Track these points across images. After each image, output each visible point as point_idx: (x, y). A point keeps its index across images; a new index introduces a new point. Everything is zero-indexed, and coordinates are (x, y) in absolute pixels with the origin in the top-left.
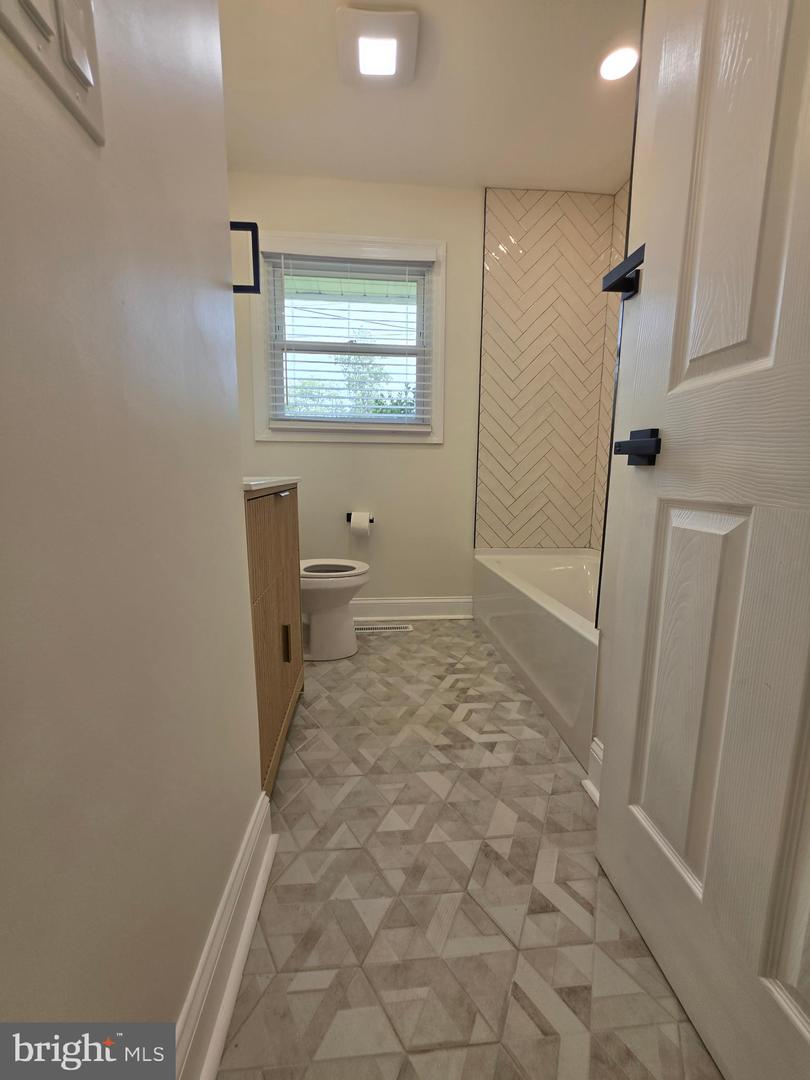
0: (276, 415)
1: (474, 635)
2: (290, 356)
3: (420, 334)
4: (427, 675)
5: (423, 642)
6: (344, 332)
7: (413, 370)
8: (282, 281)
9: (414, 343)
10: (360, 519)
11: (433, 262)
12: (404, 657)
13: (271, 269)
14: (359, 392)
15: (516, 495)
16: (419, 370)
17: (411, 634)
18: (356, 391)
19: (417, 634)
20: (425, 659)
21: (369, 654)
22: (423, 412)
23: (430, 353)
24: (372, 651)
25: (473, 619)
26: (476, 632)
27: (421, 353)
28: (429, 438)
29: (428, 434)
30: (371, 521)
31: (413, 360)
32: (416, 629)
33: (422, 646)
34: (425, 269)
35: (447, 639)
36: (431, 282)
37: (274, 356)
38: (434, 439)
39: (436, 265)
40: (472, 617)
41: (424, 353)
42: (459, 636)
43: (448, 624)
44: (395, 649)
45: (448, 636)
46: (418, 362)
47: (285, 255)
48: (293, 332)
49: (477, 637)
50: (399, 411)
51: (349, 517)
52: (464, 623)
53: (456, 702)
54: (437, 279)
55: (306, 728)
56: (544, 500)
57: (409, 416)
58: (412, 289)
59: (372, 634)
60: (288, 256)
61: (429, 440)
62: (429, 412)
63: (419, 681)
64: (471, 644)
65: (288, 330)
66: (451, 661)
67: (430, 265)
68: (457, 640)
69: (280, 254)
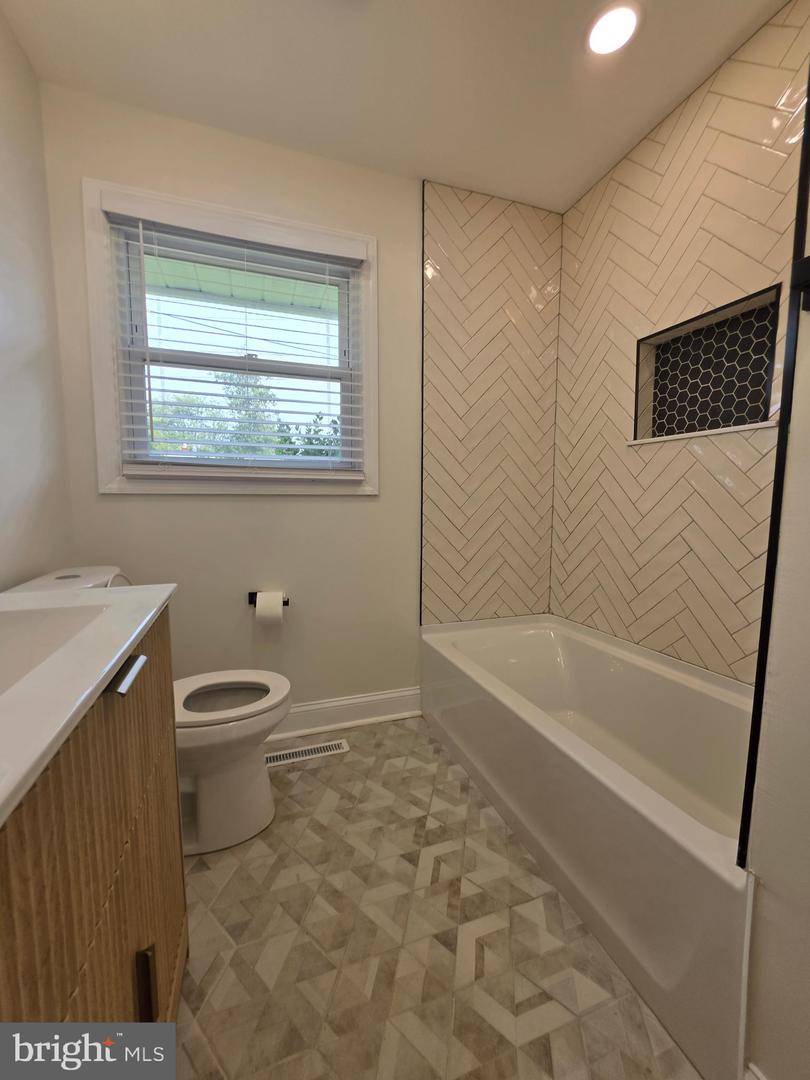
0: (135, 456)
1: (431, 747)
2: (155, 370)
3: (344, 353)
5: (368, 773)
6: (240, 342)
7: (337, 399)
8: (140, 261)
9: (335, 363)
10: (270, 602)
11: (362, 261)
13: (122, 241)
14: (243, 412)
15: (468, 555)
16: (344, 400)
17: (348, 759)
18: (239, 412)
19: (356, 757)
20: (378, 814)
21: (292, 818)
22: (351, 454)
23: (359, 378)
24: (297, 809)
25: (422, 716)
27: (347, 377)
28: (362, 488)
29: (359, 483)
30: (286, 603)
31: (336, 386)
32: (353, 747)
33: (369, 783)
34: (350, 269)
35: (398, 763)
36: (357, 287)
37: (129, 368)
38: (368, 490)
39: (365, 264)
40: (419, 713)
41: (351, 378)
42: (412, 753)
44: (330, 799)
45: (398, 755)
46: (344, 389)
47: (145, 222)
48: (158, 336)
49: (437, 751)
50: (320, 452)
51: (252, 598)
53: (452, 924)
54: (367, 284)
56: (500, 561)
57: (333, 459)
58: (330, 295)
60: (150, 225)
61: (361, 490)
62: (360, 454)
63: (382, 876)
64: (433, 768)
65: (152, 332)
66: (417, 812)
67: (356, 265)
68: (413, 763)
69: (139, 219)
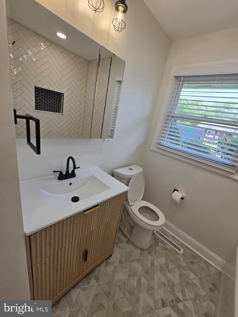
1: (211, 286)
4: (160, 294)
5: (179, 267)
12: (161, 270)
17: (178, 256)
19: (181, 258)
20: (169, 280)
21: (150, 254)
24: (153, 253)
26: (213, 284)
30: (182, 199)
32: (183, 254)
33: (176, 270)
35: (192, 276)
40: (220, 270)
42: (201, 279)
43: (202, 264)
44: (162, 260)
45: (195, 274)
49: (211, 290)
52: (213, 272)
55: (95, 278)
59: (162, 242)
63: (152, 295)
64: (202, 293)
68: (197, 282)
